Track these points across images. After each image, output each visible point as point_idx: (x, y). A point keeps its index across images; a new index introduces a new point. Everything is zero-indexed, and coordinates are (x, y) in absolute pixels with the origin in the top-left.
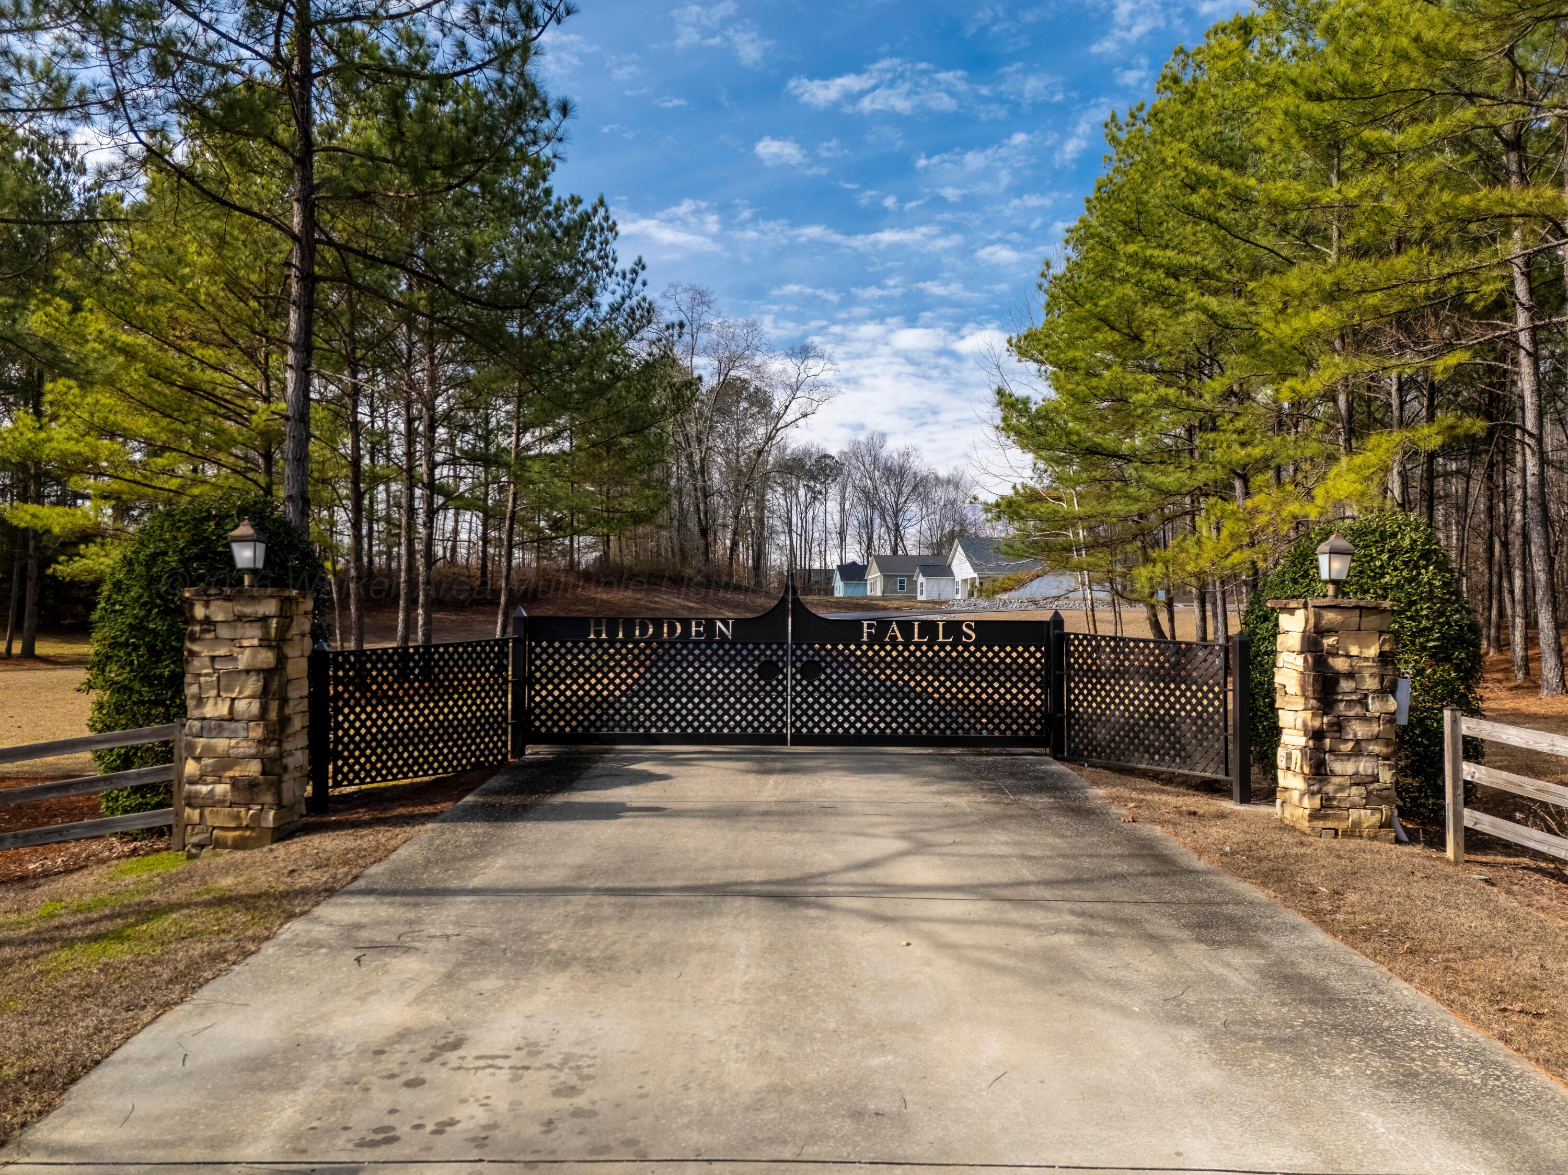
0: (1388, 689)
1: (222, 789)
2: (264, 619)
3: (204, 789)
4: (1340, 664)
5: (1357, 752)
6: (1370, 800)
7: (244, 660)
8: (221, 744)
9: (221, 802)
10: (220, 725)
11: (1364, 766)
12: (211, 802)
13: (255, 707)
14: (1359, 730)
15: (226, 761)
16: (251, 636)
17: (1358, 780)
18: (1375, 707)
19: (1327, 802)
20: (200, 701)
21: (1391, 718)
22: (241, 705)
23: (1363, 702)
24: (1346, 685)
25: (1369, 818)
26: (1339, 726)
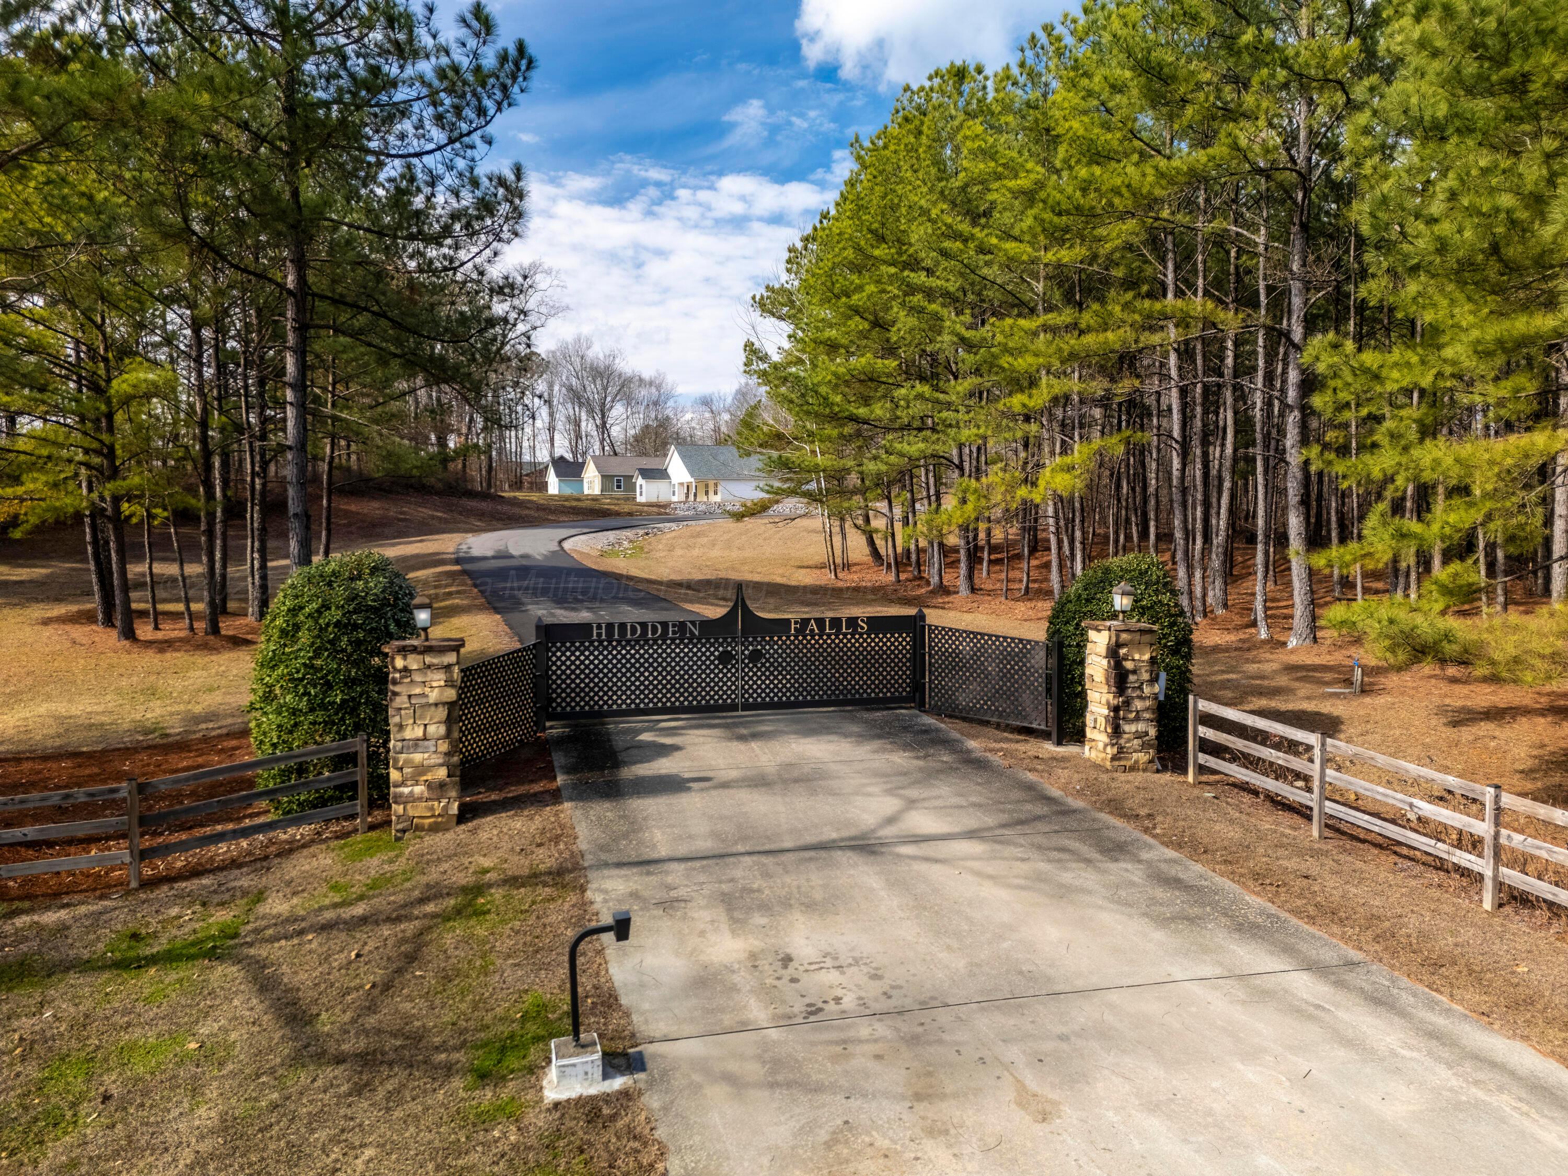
0: (1154, 680)
1: (419, 789)
2: (448, 668)
3: (406, 790)
4: (1129, 665)
5: (1137, 719)
6: (1144, 747)
7: (433, 696)
8: (418, 757)
9: (420, 799)
10: (416, 744)
11: (1141, 727)
12: (412, 799)
13: (442, 730)
14: (1138, 705)
15: (421, 769)
16: (438, 679)
17: (1139, 735)
18: (1147, 690)
19: (1121, 750)
20: (401, 727)
21: (1155, 696)
22: (432, 729)
23: (1140, 688)
24: (1132, 678)
25: (1142, 757)
26: (1127, 703)
